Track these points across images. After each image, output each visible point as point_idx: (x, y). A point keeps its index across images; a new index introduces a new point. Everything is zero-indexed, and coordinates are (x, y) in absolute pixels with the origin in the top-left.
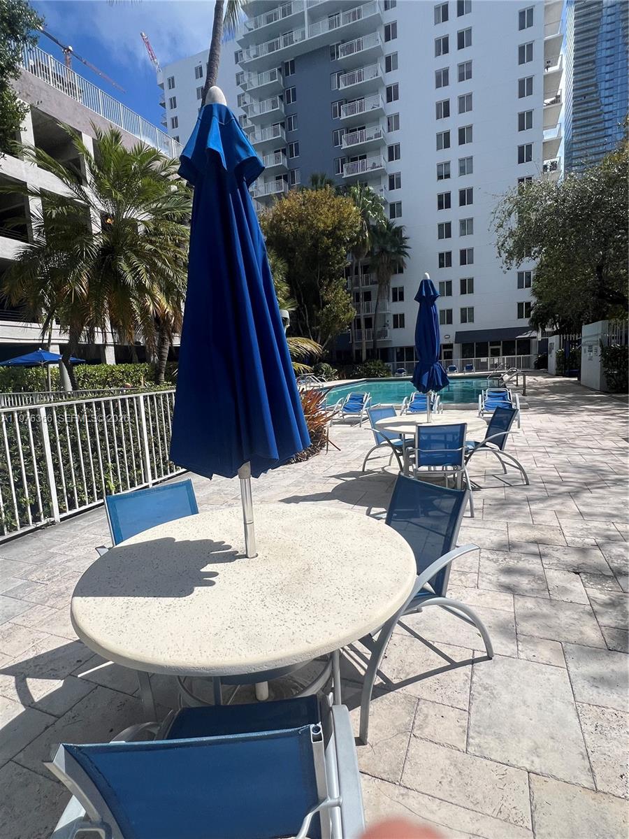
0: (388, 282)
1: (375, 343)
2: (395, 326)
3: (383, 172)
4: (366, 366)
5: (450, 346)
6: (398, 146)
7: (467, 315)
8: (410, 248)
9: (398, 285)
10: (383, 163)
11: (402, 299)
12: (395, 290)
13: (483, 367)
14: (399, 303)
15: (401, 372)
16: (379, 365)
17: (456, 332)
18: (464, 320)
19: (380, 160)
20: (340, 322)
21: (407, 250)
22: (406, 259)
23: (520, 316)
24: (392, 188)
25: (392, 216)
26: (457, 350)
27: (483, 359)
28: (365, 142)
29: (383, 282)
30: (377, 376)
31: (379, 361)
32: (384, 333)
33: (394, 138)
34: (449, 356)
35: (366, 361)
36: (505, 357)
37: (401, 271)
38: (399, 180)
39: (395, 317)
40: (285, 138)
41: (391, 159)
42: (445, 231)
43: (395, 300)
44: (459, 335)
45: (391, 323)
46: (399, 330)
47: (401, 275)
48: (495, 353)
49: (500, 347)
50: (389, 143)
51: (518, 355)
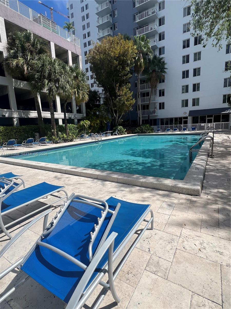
0: (156, 86)
1: (149, 116)
2: (160, 108)
3: (155, 32)
4: (141, 127)
5: (187, 118)
6: (163, 18)
7: (196, 102)
8: (167, 69)
9: (162, 88)
10: (156, 27)
11: (163, 95)
12: (160, 91)
13: (202, 128)
14: (162, 97)
15: (158, 130)
16: (148, 127)
17: (190, 111)
18: (194, 105)
19: (155, 26)
20: (126, 105)
21: (165, 70)
22: (166, 75)
23: (224, 102)
24: (160, 40)
25: (160, 54)
26: (190, 120)
27: (203, 124)
28: (147, 17)
29: (154, 87)
30: (146, 133)
31: (148, 125)
32: (154, 112)
33: (161, 14)
34: (186, 122)
35: (141, 125)
36: (215, 123)
37: (164, 81)
38: (164, 35)
39: (160, 104)
40: (111, 21)
41: (160, 25)
42: (186, 59)
43: (160, 96)
44: (191, 113)
45: (158, 107)
46: (162, 110)
47: (163, 83)
48: (210, 121)
49: (213, 118)
50: (159, 17)
51: (222, 122)
